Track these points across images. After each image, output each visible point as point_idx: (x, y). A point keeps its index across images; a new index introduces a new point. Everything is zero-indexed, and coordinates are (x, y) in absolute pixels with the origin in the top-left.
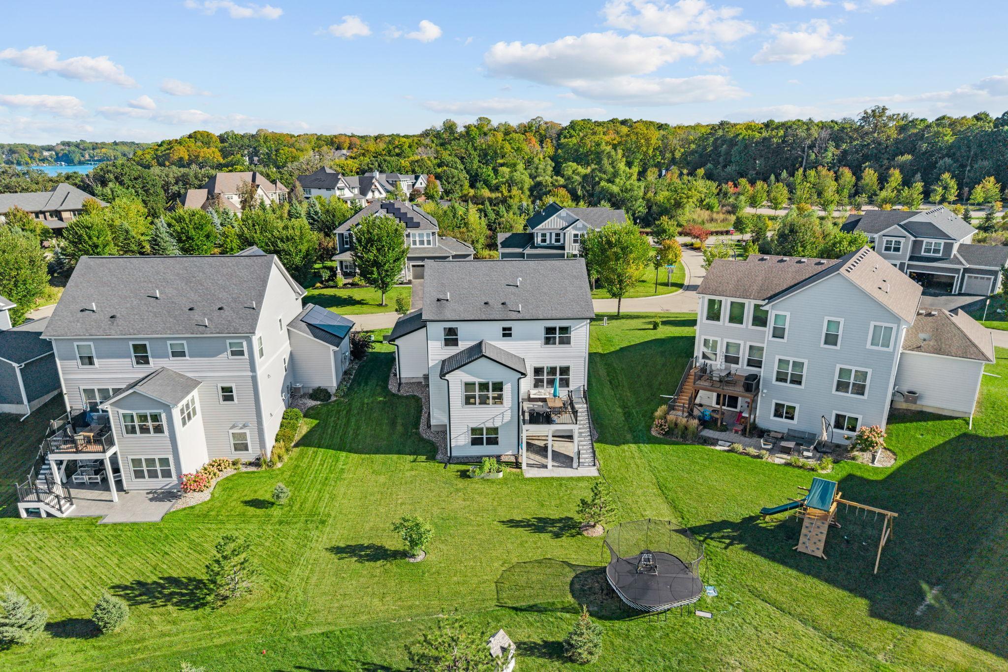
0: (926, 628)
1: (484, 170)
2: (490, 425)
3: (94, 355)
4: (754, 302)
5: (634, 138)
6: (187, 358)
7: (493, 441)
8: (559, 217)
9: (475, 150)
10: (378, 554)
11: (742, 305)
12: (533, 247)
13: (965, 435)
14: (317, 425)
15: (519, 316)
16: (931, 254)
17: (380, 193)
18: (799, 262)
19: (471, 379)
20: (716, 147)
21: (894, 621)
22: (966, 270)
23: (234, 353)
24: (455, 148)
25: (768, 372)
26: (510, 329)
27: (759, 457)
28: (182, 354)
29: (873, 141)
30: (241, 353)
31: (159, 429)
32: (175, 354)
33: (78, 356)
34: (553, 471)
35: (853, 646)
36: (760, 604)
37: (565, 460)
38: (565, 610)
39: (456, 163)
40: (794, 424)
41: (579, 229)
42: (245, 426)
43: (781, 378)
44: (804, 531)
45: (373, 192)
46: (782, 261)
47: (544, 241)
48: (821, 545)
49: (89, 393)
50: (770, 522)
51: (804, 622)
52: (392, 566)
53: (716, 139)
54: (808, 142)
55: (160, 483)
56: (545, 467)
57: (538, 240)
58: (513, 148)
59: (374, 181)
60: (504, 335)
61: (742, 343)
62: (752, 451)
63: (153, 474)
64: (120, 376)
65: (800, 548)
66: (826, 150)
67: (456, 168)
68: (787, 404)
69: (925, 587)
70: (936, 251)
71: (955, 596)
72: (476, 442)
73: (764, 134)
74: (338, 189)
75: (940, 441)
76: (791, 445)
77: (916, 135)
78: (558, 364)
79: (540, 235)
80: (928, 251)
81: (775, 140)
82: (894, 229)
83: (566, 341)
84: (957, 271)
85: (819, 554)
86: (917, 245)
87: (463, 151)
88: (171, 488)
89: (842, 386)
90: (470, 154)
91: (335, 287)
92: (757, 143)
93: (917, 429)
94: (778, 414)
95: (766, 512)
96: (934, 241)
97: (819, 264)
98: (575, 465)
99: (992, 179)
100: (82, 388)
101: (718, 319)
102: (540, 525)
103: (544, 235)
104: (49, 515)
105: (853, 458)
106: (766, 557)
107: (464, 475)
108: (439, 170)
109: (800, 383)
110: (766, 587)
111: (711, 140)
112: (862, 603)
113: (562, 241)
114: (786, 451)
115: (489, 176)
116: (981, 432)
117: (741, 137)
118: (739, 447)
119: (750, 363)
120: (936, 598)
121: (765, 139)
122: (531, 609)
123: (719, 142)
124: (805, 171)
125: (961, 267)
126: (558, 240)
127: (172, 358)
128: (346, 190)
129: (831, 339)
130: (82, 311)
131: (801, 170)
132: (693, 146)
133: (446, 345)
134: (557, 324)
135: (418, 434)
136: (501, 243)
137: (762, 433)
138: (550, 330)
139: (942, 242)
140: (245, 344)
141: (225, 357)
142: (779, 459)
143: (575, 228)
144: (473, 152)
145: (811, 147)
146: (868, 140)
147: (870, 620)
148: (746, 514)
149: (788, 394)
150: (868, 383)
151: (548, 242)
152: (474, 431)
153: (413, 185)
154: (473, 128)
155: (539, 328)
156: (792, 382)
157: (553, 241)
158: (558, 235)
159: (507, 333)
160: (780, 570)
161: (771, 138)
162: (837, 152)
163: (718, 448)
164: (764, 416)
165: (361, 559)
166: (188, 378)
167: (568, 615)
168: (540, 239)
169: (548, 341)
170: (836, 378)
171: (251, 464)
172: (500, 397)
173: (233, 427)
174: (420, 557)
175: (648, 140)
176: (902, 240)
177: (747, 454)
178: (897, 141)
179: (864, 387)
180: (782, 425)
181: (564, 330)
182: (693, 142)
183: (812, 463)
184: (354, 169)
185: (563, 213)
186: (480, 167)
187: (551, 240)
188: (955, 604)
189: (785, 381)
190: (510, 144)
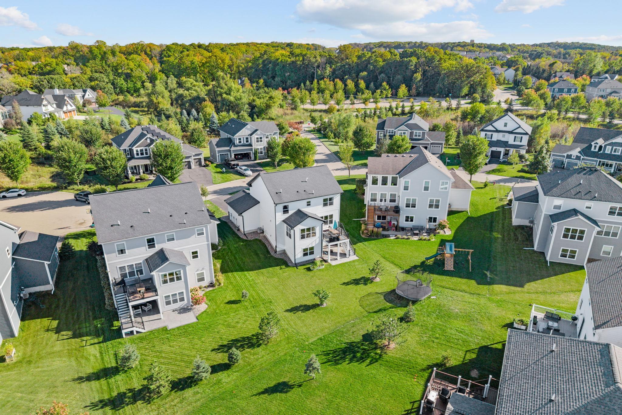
0: (493, 284)
1: (119, 81)
2: (311, 246)
3: (126, 248)
4: (391, 176)
5: (214, 58)
6: (175, 241)
7: (312, 253)
8: (247, 129)
9: (109, 66)
10: (307, 308)
11: (387, 177)
12: (235, 146)
13: (469, 218)
14: (223, 262)
15: (314, 196)
16: (417, 137)
17: (71, 106)
18: (403, 156)
19: (303, 228)
20: (264, 65)
21: (484, 284)
22: (431, 144)
23: (199, 234)
24: (93, 65)
25: (402, 204)
26: (310, 202)
27: (408, 239)
28: (173, 239)
29: (346, 64)
30: (203, 234)
31: (179, 279)
32: (169, 240)
33: (117, 250)
34: (340, 261)
35: (479, 294)
36: (447, 290)
37: (343, 255)
38: (390, 308)
39: (103, 78)
40: (414, 223)
41: (259, 135)
42: (203, 269)
43: (408, 206)
44: (446, 262)
45: (66, 105)
46: (396, 156)
47: (240, 142)
48: (452, 266)
49: (122, 268)
50: (430, 262)
51: (461, 291)
52: (317, 310)
53: (264, 61)
54: (316, 64)
55: (179, 305)
56: (336, 259)
57: (237, 142)
58: (135, 65)
59: (66, 98)
60: (308, 205)
61: (387, 193)
62: (405, 237)
63: (175, 301)
64: (140, 256)
65: (446, 269)
66: (326, 69)
67: (104, 81)
68: (410, 216)
69: (486, 272)
70: (419, 136)
71: (495, 273)
72: (305, 254)
73: (292, 59)
74: (44, 106)
75: (462, 221)
76: (417, 232)
77: (366, 60)
78: (328, 214)
79: (238, 139)
80: (416, 136)
81: (299, 63)
82: (403, 127)
83: (331, 204)
84: (428, 144)
85: (452, 269)
86: (411, 133)
87: (101, 67)
88: (184, 306)
89: (431, 206)
90: (106, 70)
91: (131, 182)
92: (289, 64)
93: (453, 217)
94: (407, 220)
95: (427, 259)
96: (418, 131)
97: (411, 156)
98: (347, 256)
99: (404, 85)
100: (118, 266)
101: (377, 184)
102: (356, 282)
103: (240, 139)
104: (137, 332)
105: (439, 233)
106: (437, 274)
107: (309, 269)
108: (93, 83)
109: (415, 207)
110: (444, 284)
111: (261, 61)
112: (473, 282)
113: (249, 142)
114: (417, 234)
115: (122, 84)
116: (473, 216)
117: (280, 60)
118: (400, 236)
119: (391, 201)
120: (490, 274)
121: (293, 62)
122: (380, 310)
123: (266, 62)
124: (318, 81)
125: (429, 142)
126: (247, 141)
127: (167, 242)
128: (49, 106)
129: (426, 189)
130: (112, 226)
131: (316, 80)
132: (250, 64)
133: (284, 213)
134: (328, 197)
135: (272, 256)
136: (216, 145)
137: (403, 229)
138: (325, 200)
139: (421, 132)
140: (204, 229)
141: (195, 237)
142: (416, 238)
143: (257, 135)
144: (107, 68)
145: (318, 67)
146: (344, 63)
147: (478, 286)
148: (421, 261)
149: (410, 212)
150: (440, 204)
151: (242, 142)
152: (304, 250)
153: (83, 96)
154: (94, 48)
155: (321, 199)
156: (412, 207)
157: (245, 142)
158: (247, 138)
159: (309, 204)
160: (444, 277)
161: (296, 61)
162: (331, 70)
163: (391, 238)
164: (403, 223)
165: (303, 311)
166: (176, 251)
167: (393, 309)
168: (238, 141)
169: (325, 205)
170: (429, 203)
171: (209, 286)
172: (315, 233)
173: (198, 270)
174: (325, 304)
175: (223, 61)
176: (406, 132)
177: (403, 238)
178: (358, 64)
179: (439, 205)
180: (409, 224)
181: (331, 199)
182: (250, 62)
183: (427, 238)
184: (28, 85)
185: (248, 126)
186: (115, 79)
187: (243, 142)
188: (496, 275)
189: (409, 207)
190: (133, 62)
